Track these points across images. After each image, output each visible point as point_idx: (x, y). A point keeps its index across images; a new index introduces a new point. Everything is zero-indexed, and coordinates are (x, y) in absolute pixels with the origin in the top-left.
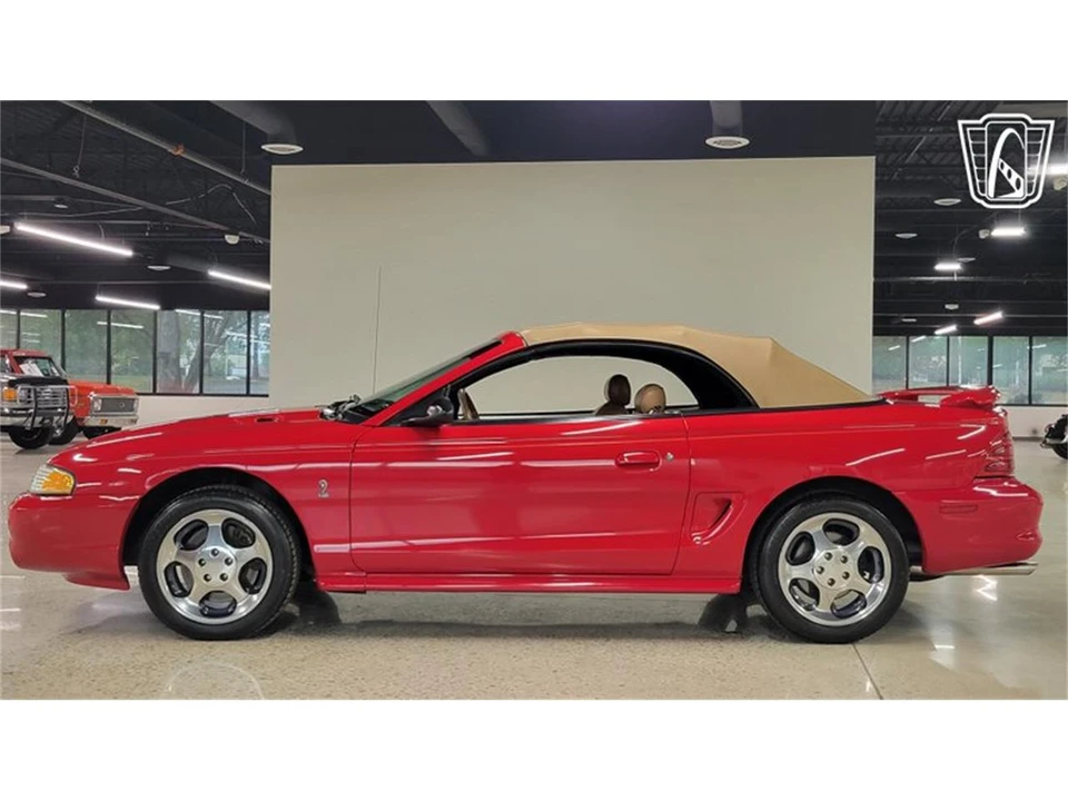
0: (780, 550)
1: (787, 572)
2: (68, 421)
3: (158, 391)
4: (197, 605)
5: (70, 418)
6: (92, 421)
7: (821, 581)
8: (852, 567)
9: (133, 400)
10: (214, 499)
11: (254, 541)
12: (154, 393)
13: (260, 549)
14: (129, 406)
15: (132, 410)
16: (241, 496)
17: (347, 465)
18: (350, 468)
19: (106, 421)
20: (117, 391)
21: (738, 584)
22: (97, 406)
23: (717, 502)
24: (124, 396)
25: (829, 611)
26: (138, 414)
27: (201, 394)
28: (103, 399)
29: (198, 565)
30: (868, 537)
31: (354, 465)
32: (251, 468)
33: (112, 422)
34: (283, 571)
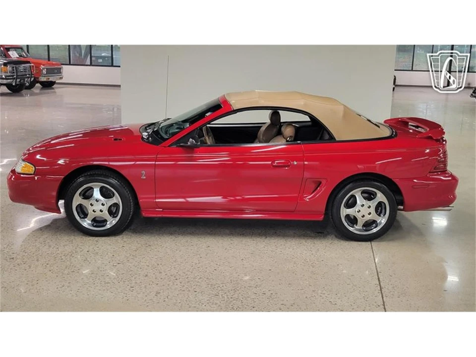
0: (342, 202)
1: (344, 212)
2: (32, 80)
3: (71, 63)
4: (90, 222)
5: (32, 79)
6: (43, 79)
7: (359, 216)
8: (372, 210)
9: (61, 68)
10: (96, 178)
11: (114, 196)
12: (70, 64)
13: (117, 199)
14: (59, 71)
15: (60, 73)
16: (108, 177)
17: (154, 163)
18: (155, 164)
19: (49, 79)
20: (53, 64)
21: (323, 217)
22: (44, 72)
23: (315, 182)
24: (56, 67)
25: (362, 228)
26: (63, 74)
27: (91, 65)
28: (47, 69)
29: (90, 206)
30: (380, 197)
31: (156, 163)
32: (111, 163)
33: (51, 79)
34: (127, 209)
